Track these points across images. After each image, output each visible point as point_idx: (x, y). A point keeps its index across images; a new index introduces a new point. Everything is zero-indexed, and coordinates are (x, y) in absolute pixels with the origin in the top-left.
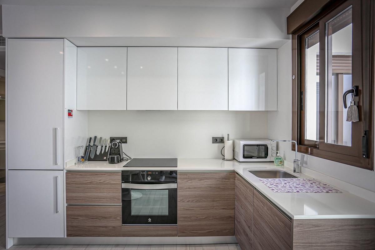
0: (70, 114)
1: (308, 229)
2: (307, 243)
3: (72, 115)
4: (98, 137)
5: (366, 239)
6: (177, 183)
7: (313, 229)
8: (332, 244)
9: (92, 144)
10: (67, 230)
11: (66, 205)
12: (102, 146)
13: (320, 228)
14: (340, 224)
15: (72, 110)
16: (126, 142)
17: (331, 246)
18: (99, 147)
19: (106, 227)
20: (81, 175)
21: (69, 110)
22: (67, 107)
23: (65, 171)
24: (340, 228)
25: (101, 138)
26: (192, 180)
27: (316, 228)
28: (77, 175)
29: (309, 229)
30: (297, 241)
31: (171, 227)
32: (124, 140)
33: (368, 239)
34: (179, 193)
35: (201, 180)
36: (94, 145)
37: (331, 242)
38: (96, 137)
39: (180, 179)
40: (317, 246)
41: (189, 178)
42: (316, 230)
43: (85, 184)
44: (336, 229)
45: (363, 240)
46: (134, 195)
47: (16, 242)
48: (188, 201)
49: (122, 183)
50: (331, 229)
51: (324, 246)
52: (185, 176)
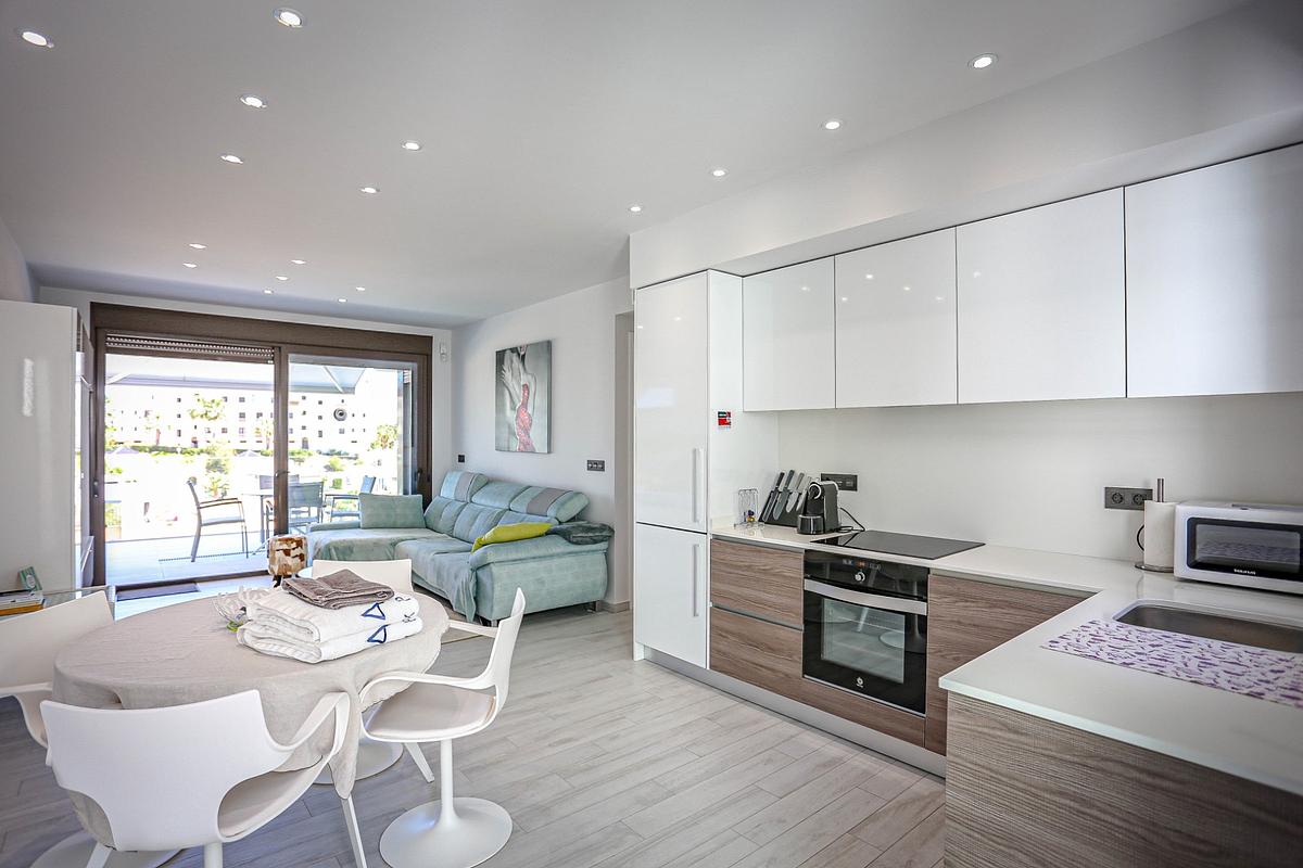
0: (724, 420)
1: (986, 730)
2: (983, 767)
3: (729, 424)
4: (798, 473)
5: (1196, 835)
6: (926, 601)
7: (999, 733)
8: (1063, 801)
9: (781, 489)
10: (711, 656)
11: (710, 605)
12: (800, 494)
13: (1023, 739)
14: (1092, 749)
15: (729, 413)
16: (854, 488)
17: (1061, 806)
18: (794, 496)
19: (773, 670)
20: (733, 548)
21: (719, 413)
22: (717, 406)
23: (710, 537)
24: (1090, 762)
25: (802, 475)
26: (967, 601)
27: (1012, 736)
28: (727, 546)
29: (992, 732)
30: (957, 752)
31: (910, 717)
32: (850, 483)
33: (1201, 837)
34: (933, 630)
35: (995, 606)
36: (785, 489)
37: (1062, 794)
38: (792, 472)
39: (937, 592)
40: (1012, 786)
41: (958, 595)
42: (1013, 741)
43: (740, 567)
44: (1076, 759)
45: (1179, 832)
46: (831, 614)
47: (649, 655)
48: (954, 659)
49: (805, 578)
50: (1059, 755)
51: (1036, 796)
52: (948, 588)
